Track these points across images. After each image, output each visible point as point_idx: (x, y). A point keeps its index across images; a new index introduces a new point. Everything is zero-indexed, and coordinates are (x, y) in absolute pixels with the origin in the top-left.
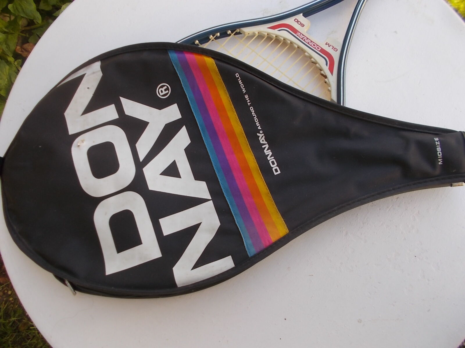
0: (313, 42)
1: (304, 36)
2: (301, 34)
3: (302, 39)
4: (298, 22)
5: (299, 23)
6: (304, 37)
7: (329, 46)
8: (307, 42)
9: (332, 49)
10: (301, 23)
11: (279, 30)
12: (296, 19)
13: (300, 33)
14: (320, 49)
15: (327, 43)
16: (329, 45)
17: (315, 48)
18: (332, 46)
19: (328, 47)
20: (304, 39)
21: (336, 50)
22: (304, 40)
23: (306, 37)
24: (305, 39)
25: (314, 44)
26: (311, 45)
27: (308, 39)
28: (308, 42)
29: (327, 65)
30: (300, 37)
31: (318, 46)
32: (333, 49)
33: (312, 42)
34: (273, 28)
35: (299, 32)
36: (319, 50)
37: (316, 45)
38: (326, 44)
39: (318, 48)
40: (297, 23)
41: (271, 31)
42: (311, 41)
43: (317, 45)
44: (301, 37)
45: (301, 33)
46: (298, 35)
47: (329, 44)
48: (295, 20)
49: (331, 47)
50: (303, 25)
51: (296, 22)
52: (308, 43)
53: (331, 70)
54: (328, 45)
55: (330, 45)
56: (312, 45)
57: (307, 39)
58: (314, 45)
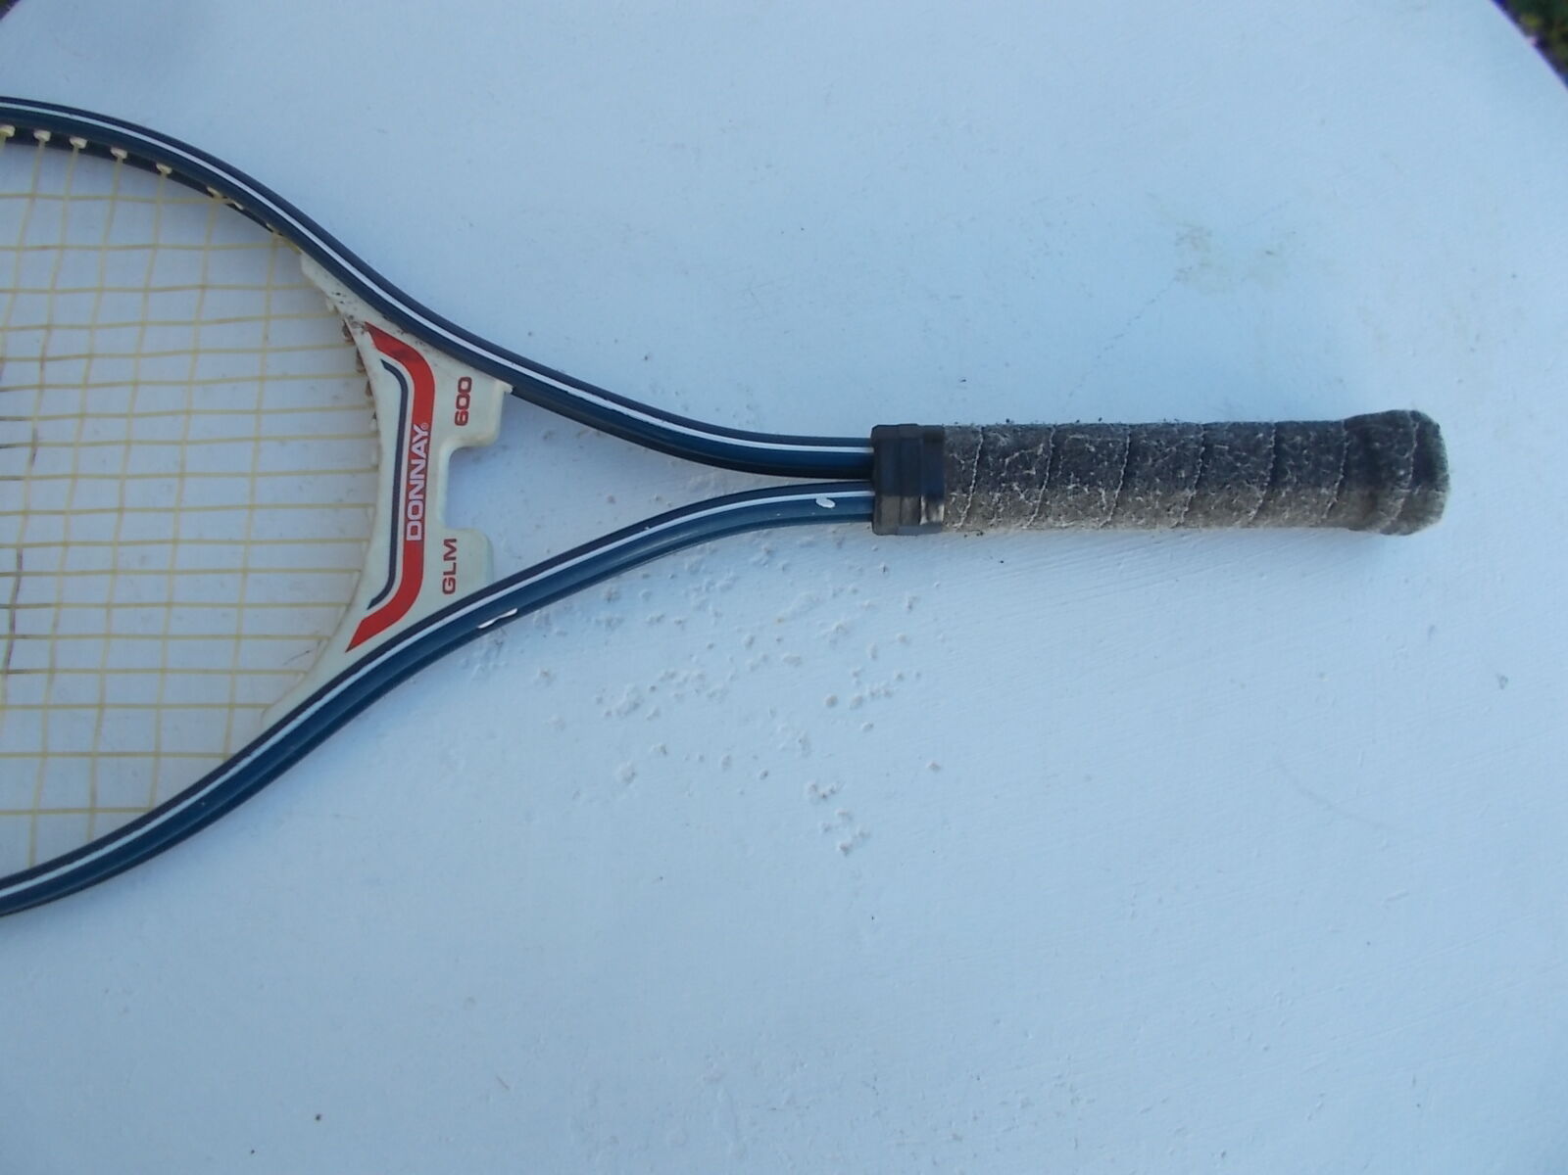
0: (423, 501)
1: (424, 456)
2: (425, 441)
3: (412, 455)
4: (464, 394)
5: (463, 401)
6: (421, 458)
7: (446, 558)
8: (408, 479)
9: (445, 573)
12: (469, 380)
13: (426, 434)
14: (418, 537)
15: (455, 541)
16: (452, 555)
17: (407, 520)
18: (455, 564)
20: (414, 462)
21: (448, 588)
22: (411, 467)
25: (420, 504)
26: (408, 501)
28: (412, 483)
30: (411, 444)
31: (419, 524)
32: (448, 577)
33: (421, 497)
35: (429, 430)
36: (410, 538)
37: (419, 516)
38: (447, 543)
39: (414, 530)
42: (423, 492)
43: (422, 520)
44: (415, 450)
46: (414, 433)
47: (454, 549)
48: (462, 380)
49: (448, 566)
50: (462, 418)
52: (410, 487)
54: (448, 550)
55: (454, 558)
57: (424, 471)
58: (415, 510)
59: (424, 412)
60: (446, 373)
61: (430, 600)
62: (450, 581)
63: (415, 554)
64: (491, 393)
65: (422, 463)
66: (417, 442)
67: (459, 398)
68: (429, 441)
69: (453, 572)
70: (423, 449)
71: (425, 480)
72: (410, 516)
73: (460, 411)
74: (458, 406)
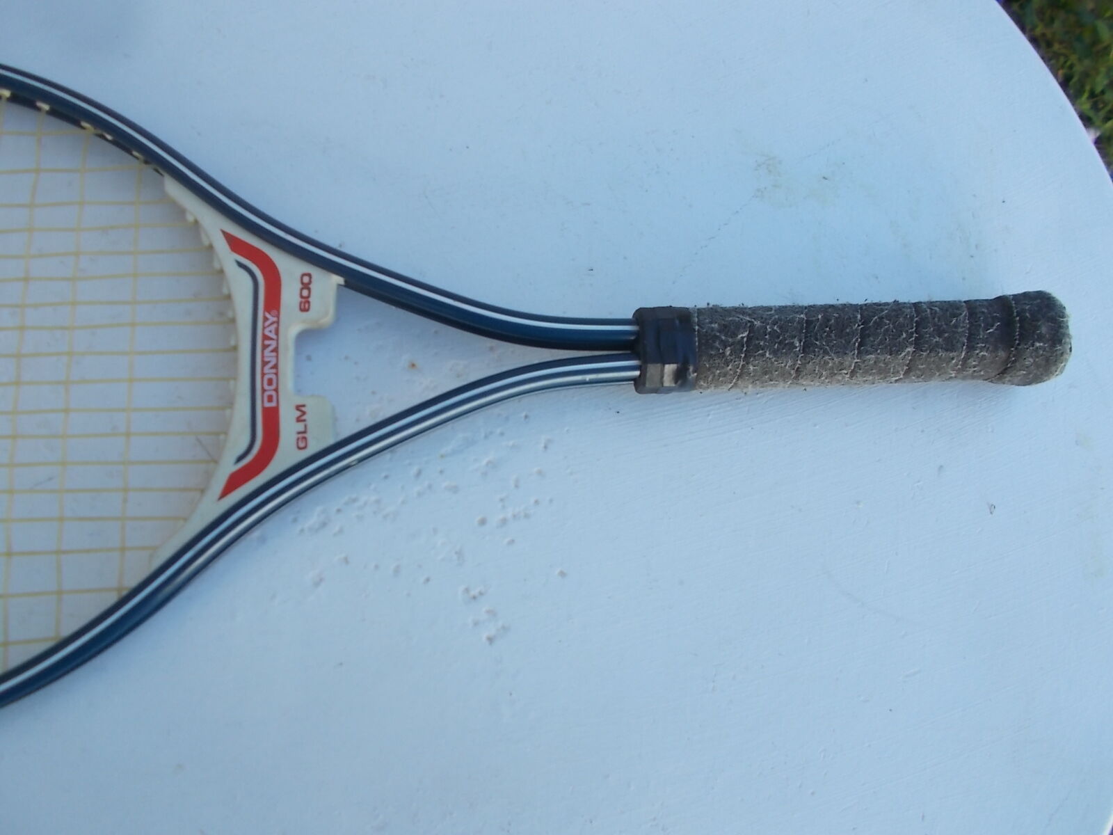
0: (276, 374)
1: (274, 336)
2: (275, 325)
3: (265, 337)
4: (306, 286)
5: (305, 293)
6: (272, 339)
7: (299, 420)
8: (263, 356)
9: (299, 433)
10: (309, 297)
11: (241, 265)
13: (275, 319)
14: (273, 404)
15: (304, 406)
17: (264, 390)
18: (306, 426)
19: (294, 420)
20: (267, 342)
21: (302, 445)
22: (265, 347)
23: (278, 344)
24: (269, 345)
25: (274, 377)
26: (263, 374)
27: (274, 354)
28: (266, 359)
29: (240, 459)
30: (264, 328)
31: (274, 393)
32: (300, 436)
33: (274, 371)
34: (236, 245)
35: (278, 316)
36: (267, 405)
37: (274, 387)
38: (298, 408)
39: (270, 399)
40: (300, 286)
41: (222, 246)
42: (276, 367)
43: (276, 390)
44: (267, 333)
45: (278, 322)
46: (266, 319)
47: (304, 413)
49: (300, 427)
50: (305, 306)
51: (302, 283)
52: (264, 363)
53: (234, 482)
54: (298, 413)
55: (304, 420)
56: (266, 377)
57: (276, 350)
58: (270, 382)
59: (273, 302)
60: (290, 269)
61: (286, 455)
62: (302, 438)
63: (272, 417)
64: (327, 285)
65: (273, 344)
66: (269, 326)
67: (302, 289)
68: (278, 325)
69: (305, 432)
70: (273, 332)
71: (277, 357)
72: (266, 387)
73: (303, 300)
74: (302, 297)
